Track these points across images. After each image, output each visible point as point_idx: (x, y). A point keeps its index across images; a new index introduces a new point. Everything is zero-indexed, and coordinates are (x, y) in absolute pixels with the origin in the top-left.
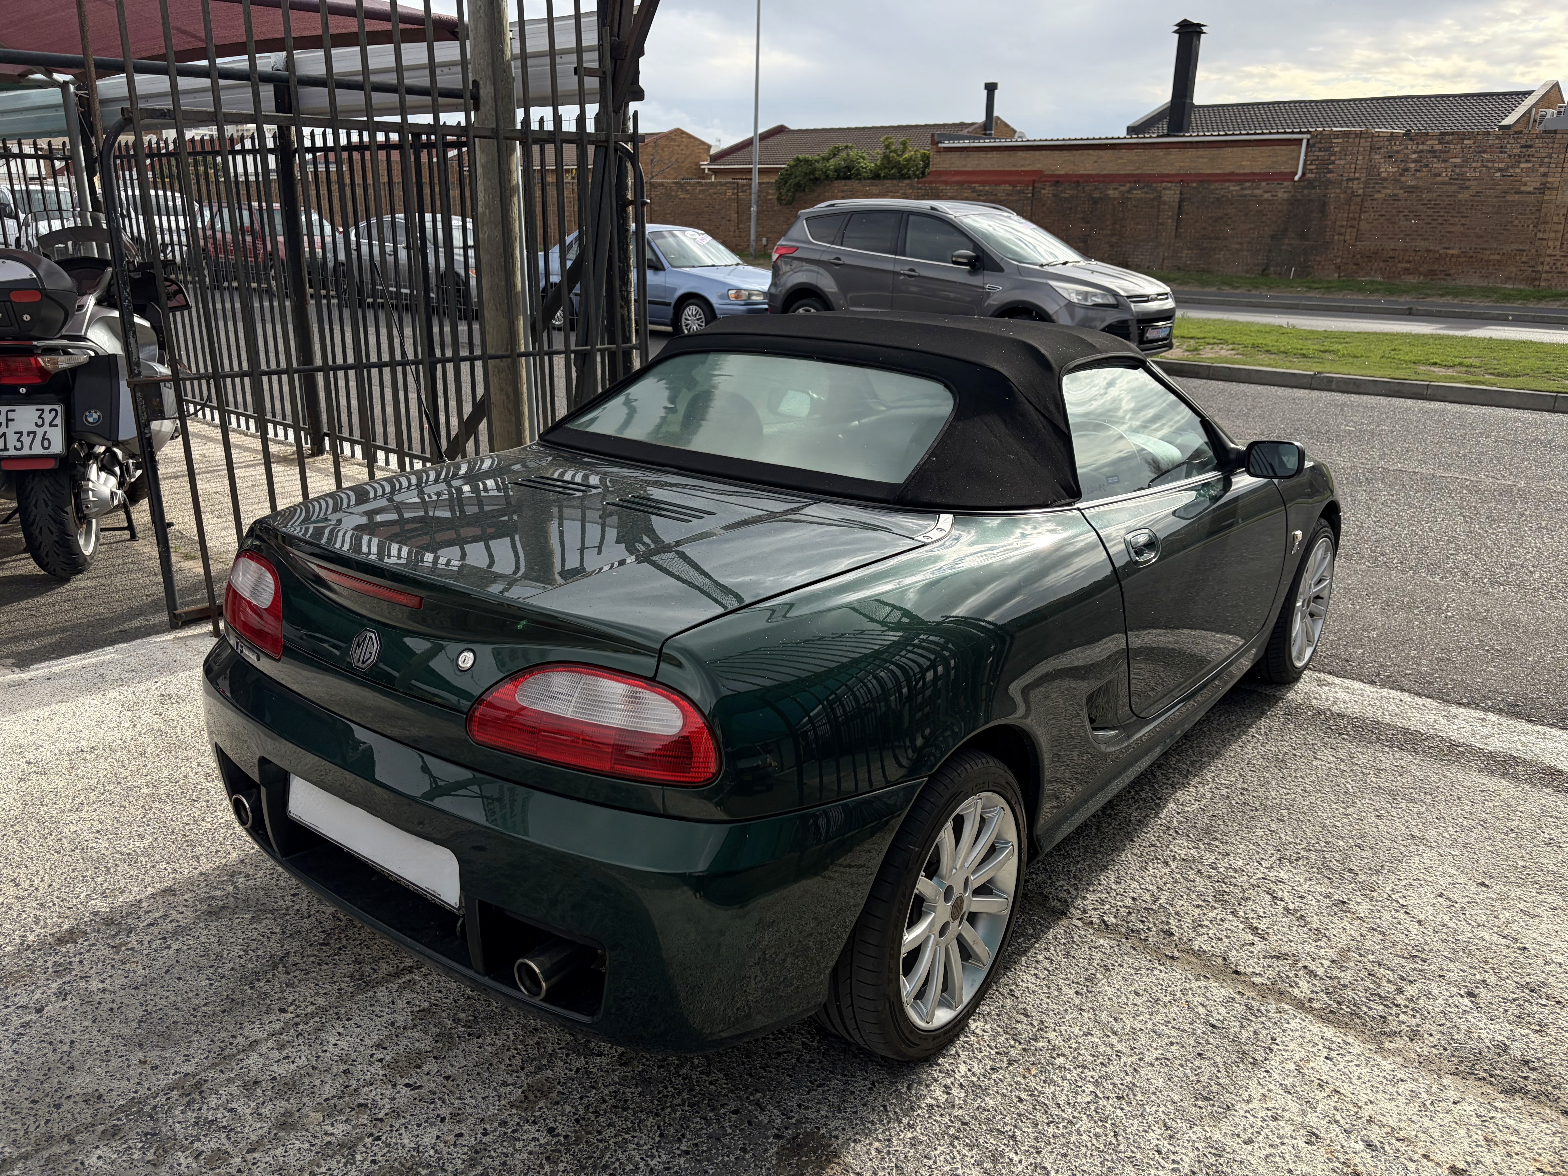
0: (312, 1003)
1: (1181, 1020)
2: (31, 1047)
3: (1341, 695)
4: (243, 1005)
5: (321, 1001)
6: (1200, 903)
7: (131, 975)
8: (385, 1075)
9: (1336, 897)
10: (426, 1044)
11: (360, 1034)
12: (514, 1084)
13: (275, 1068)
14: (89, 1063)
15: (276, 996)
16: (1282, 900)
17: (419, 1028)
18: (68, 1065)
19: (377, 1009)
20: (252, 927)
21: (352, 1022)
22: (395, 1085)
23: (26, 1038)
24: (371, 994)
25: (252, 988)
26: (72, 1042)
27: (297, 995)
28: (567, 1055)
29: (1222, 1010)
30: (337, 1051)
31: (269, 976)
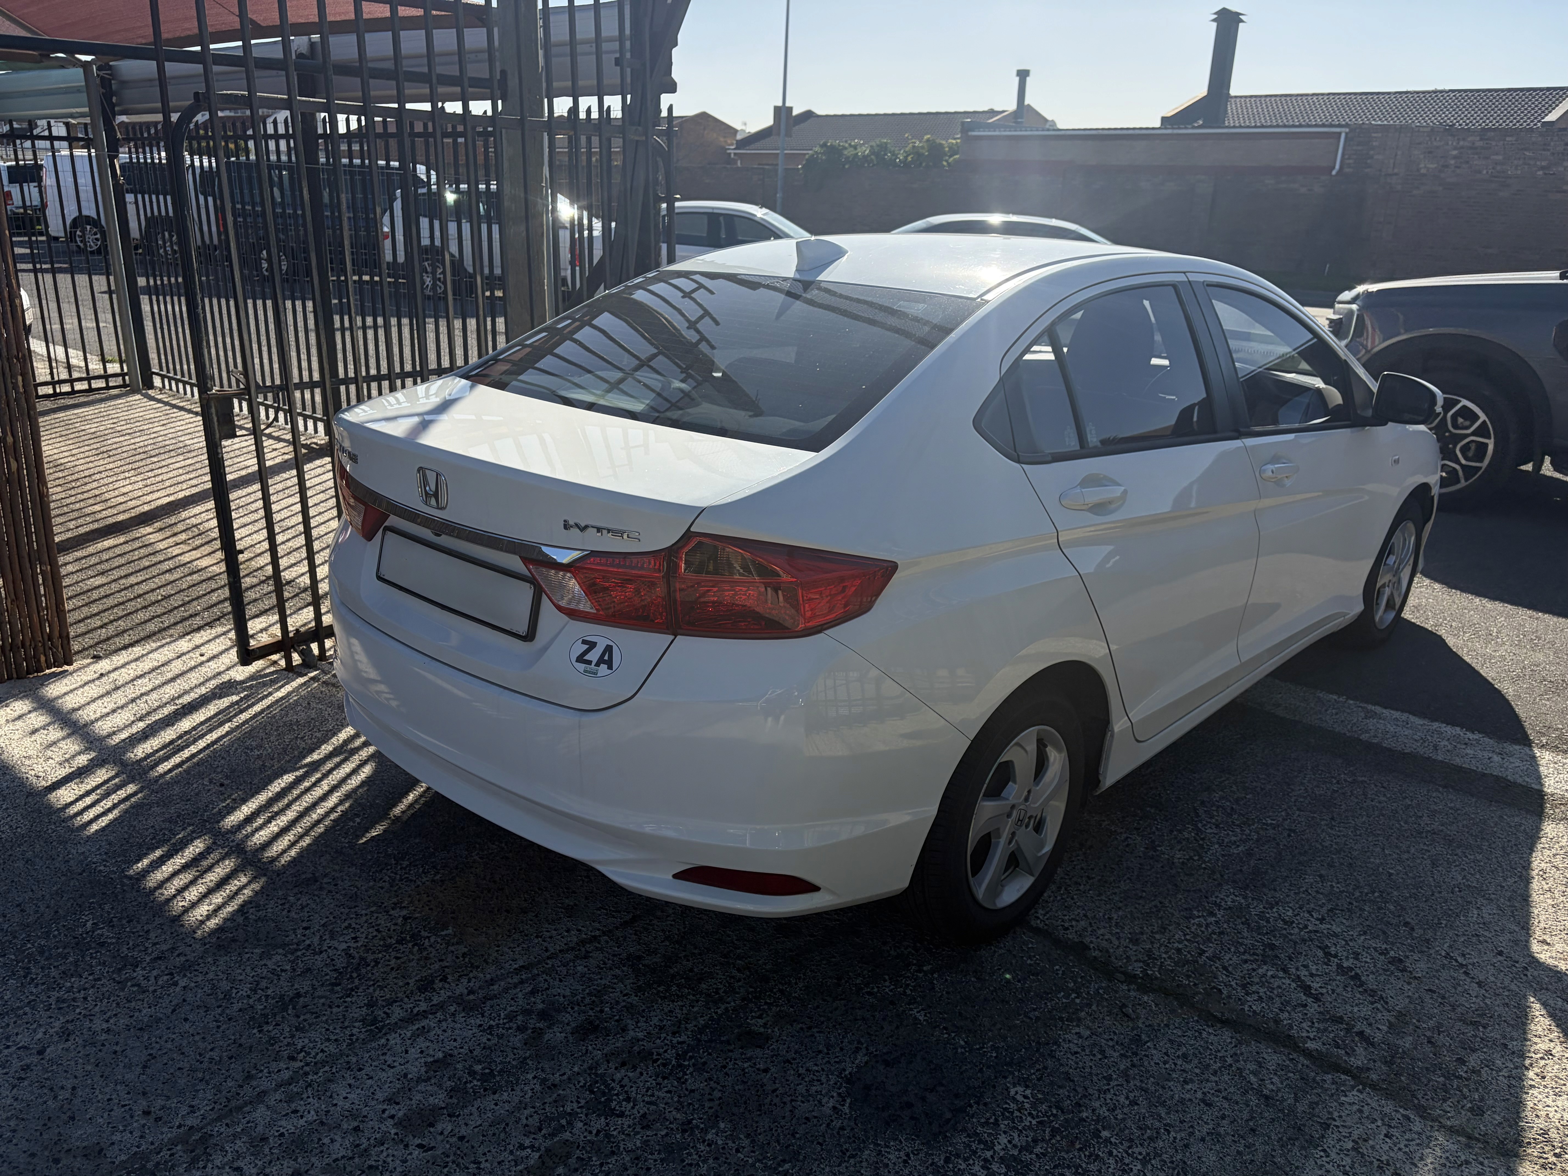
0: (322, 1051)
1: (1232, 1090)
2: (32, 1093)
4: (250, 1051)
5: (332, 1048)
7: (136, 1014)
8: (396, 1134)
9: (1392, 953)
10: (439, 1099)
11: (371, 1086)
12: (532, 1147)
13: (283, 1123)
14: (91, 1112)
15: (285, 1042)
16: (1336, 956)
17: (433, 1081)
18: (68, 1114)
19: (389, 1059)
20: (262, 963)
21: (363, 1072)
22: (406, 1146)
23: (26, 1083)
24: (383, 1041)
25: (260, 1032)
26: (74, 1088)
27: (307, 1041)
28: (586, 1115)
29: (1276, 1079)
30: (347, 1106)
31: (278, 1018)
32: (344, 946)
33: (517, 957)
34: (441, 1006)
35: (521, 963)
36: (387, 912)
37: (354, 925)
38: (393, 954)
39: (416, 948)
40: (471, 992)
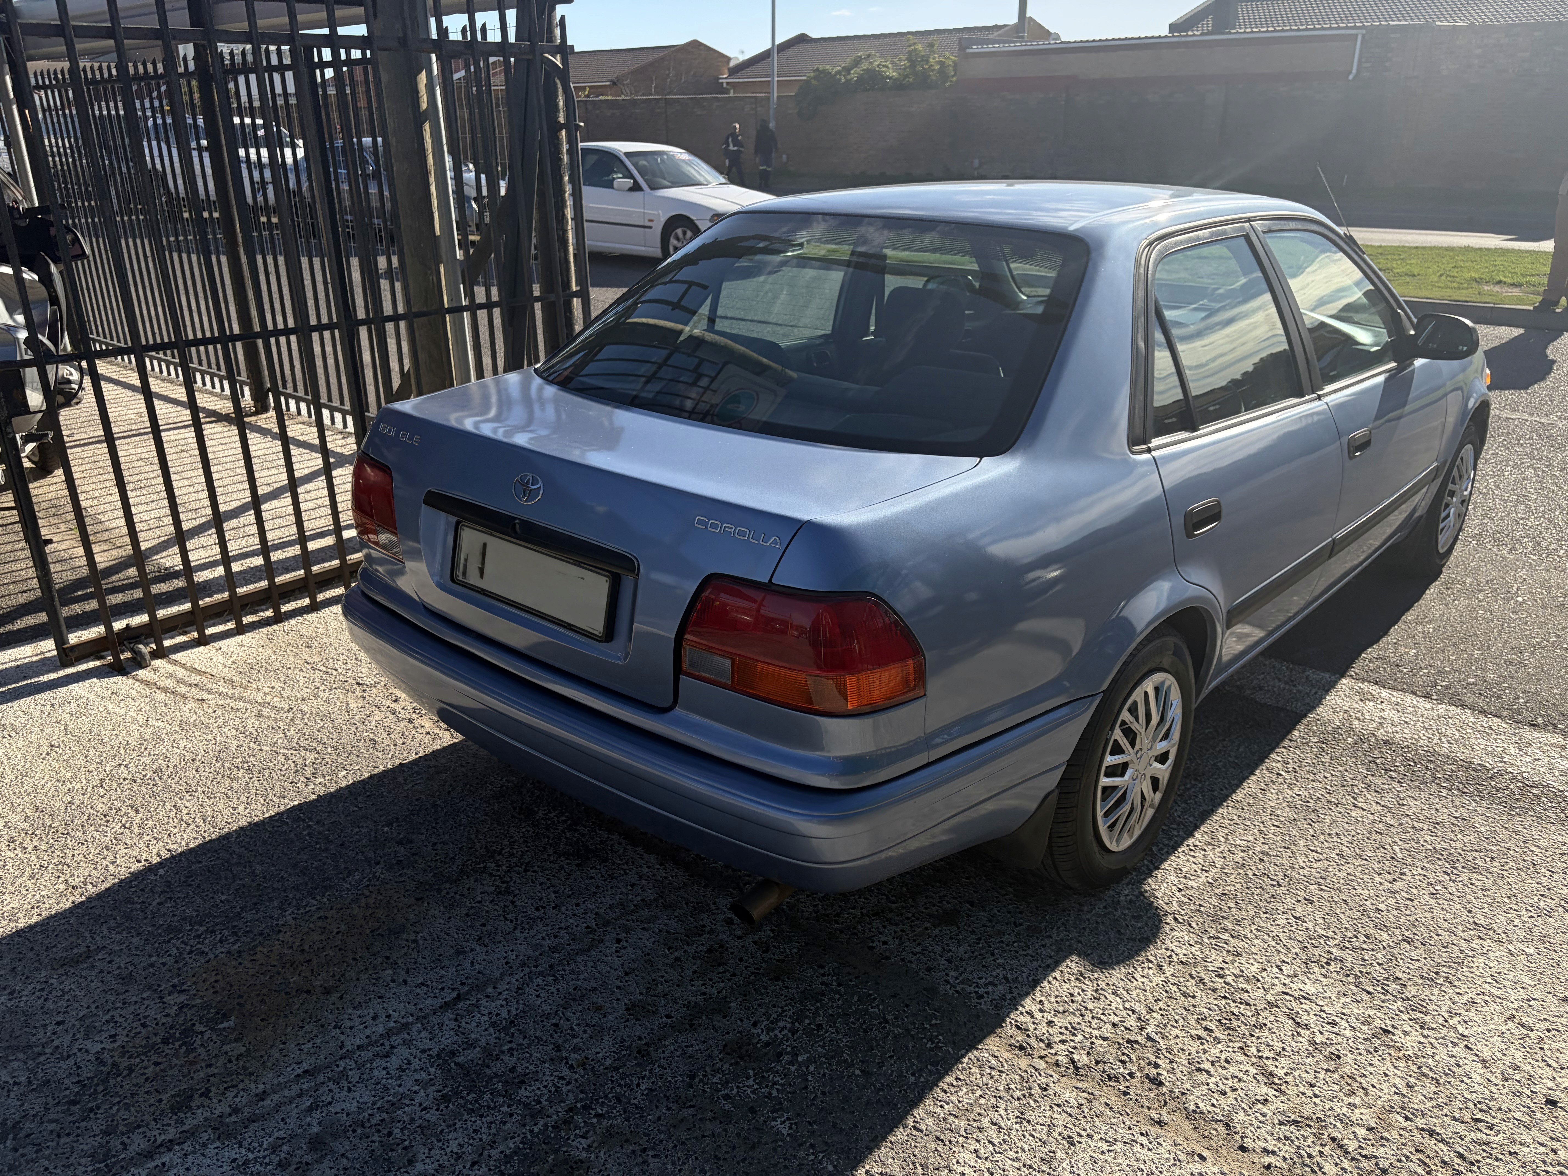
3: (1389, 713)
6: (1201, 1032)
16: (1307, 1027)
32: (98, 1047)
33: (303, 1057)
34: (192, 1133)
35: (305, 1066)
36: (161, 998)
37: (117, 1018)
38: (155, 1058)
39: (184, 1048)
40: (236, 1111)
